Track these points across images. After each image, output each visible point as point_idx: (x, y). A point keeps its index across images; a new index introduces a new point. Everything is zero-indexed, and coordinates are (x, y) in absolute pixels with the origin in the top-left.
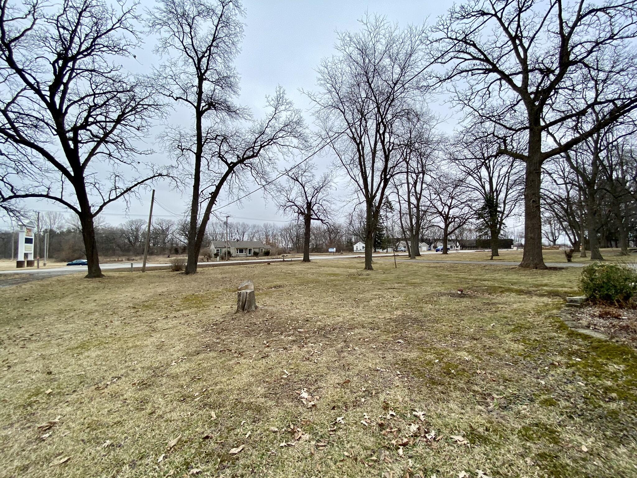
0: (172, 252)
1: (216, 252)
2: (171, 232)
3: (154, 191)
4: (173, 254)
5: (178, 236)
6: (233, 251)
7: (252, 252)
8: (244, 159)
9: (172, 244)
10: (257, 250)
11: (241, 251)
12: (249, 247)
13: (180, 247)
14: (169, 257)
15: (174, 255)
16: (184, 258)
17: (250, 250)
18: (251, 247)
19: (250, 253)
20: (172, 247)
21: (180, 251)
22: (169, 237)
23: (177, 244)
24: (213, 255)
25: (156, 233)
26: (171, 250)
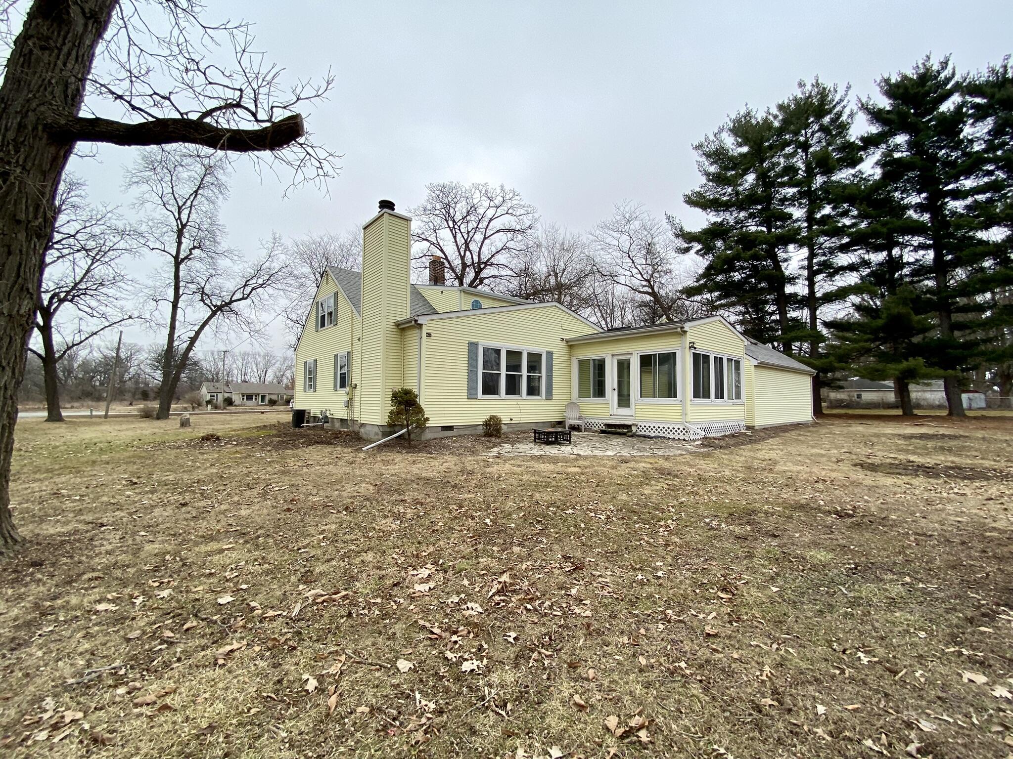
0: (137, 397)
1: (208, 398)
2: (136, 363)
3: (121, 332)
4: (140, 399)
5: (148, 370)
6: (236, 398)
7: (267, 398)
8: (231, 302)
9: (137, 382)
10: (274, 397)
11: (249, 397)
12: (262, 393)
13: (152, 390)
14: (131, 404)
15: (139, 402)
16: (155, 405)
17: (263, 397)
18: (266, 392)
19: (263, 401)
20: (137, 389)
21: (152, 395)
22: (132, 371)
23: (147, 384)
24: (204, 403)
25: (108, 365)
26: (134, 394)
